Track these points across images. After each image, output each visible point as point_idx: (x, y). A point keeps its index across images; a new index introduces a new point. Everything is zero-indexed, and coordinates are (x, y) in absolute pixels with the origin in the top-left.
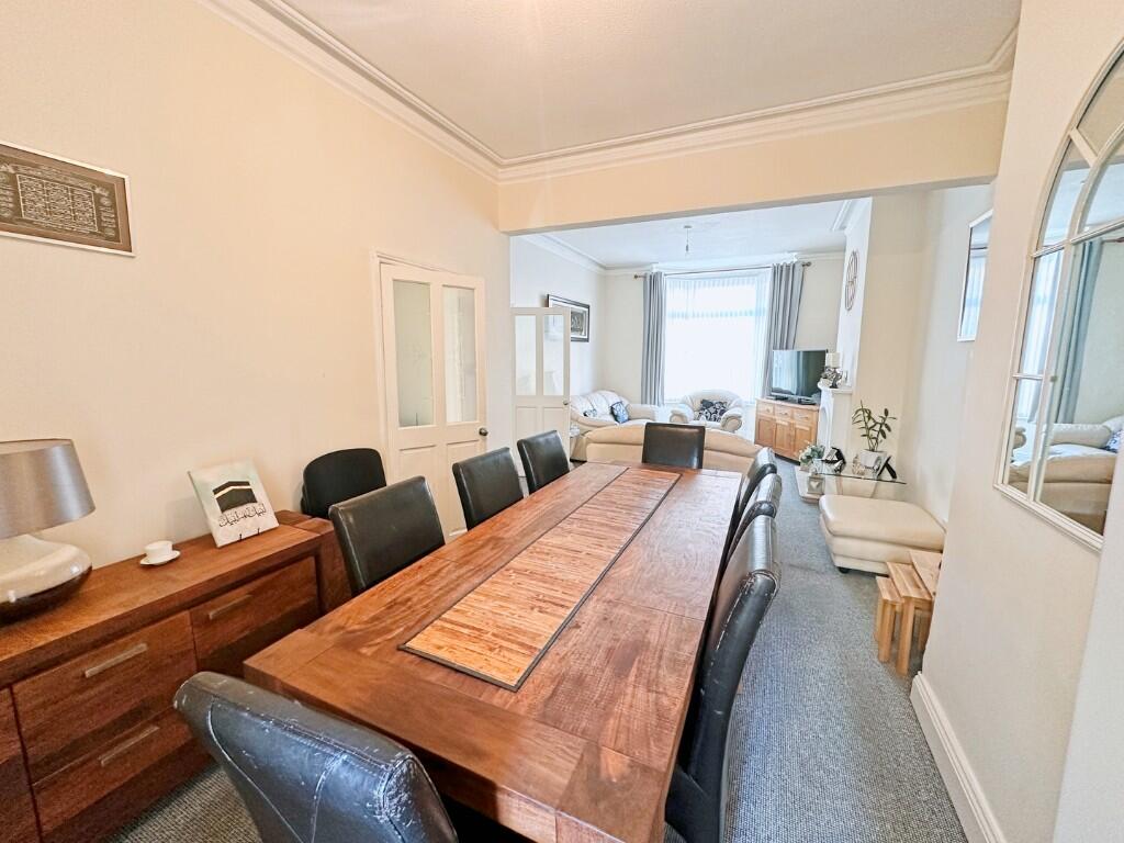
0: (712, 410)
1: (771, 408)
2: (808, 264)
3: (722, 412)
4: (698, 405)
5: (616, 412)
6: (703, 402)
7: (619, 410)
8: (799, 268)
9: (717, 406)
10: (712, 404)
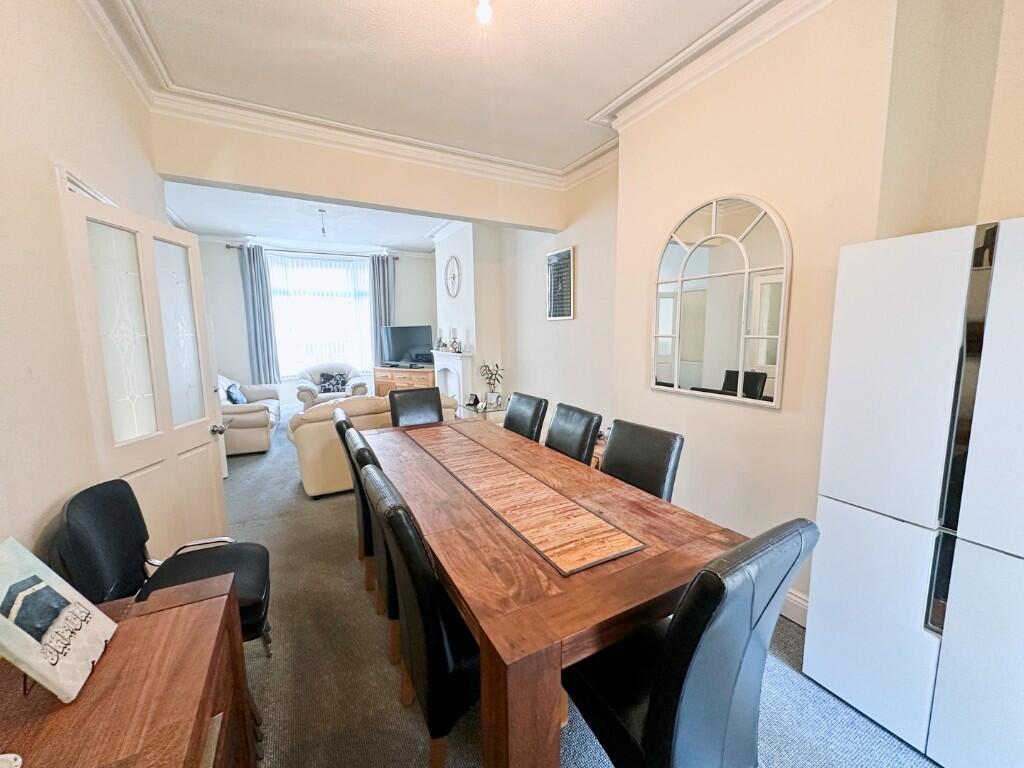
0: (333, 381)
1: (389, 375)
2: (397, 259)
3: (344, 383)
4: (318, 378)
5: (234, 397)
6: (323, 375)
7: (236, 394)
8: (391, 261)
9: (338, 378)
10: (332, 377)
